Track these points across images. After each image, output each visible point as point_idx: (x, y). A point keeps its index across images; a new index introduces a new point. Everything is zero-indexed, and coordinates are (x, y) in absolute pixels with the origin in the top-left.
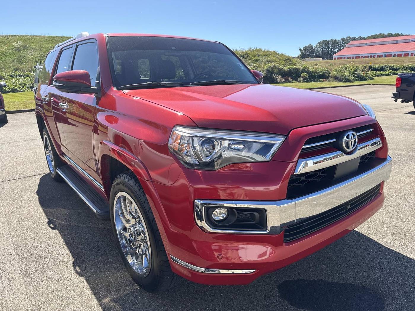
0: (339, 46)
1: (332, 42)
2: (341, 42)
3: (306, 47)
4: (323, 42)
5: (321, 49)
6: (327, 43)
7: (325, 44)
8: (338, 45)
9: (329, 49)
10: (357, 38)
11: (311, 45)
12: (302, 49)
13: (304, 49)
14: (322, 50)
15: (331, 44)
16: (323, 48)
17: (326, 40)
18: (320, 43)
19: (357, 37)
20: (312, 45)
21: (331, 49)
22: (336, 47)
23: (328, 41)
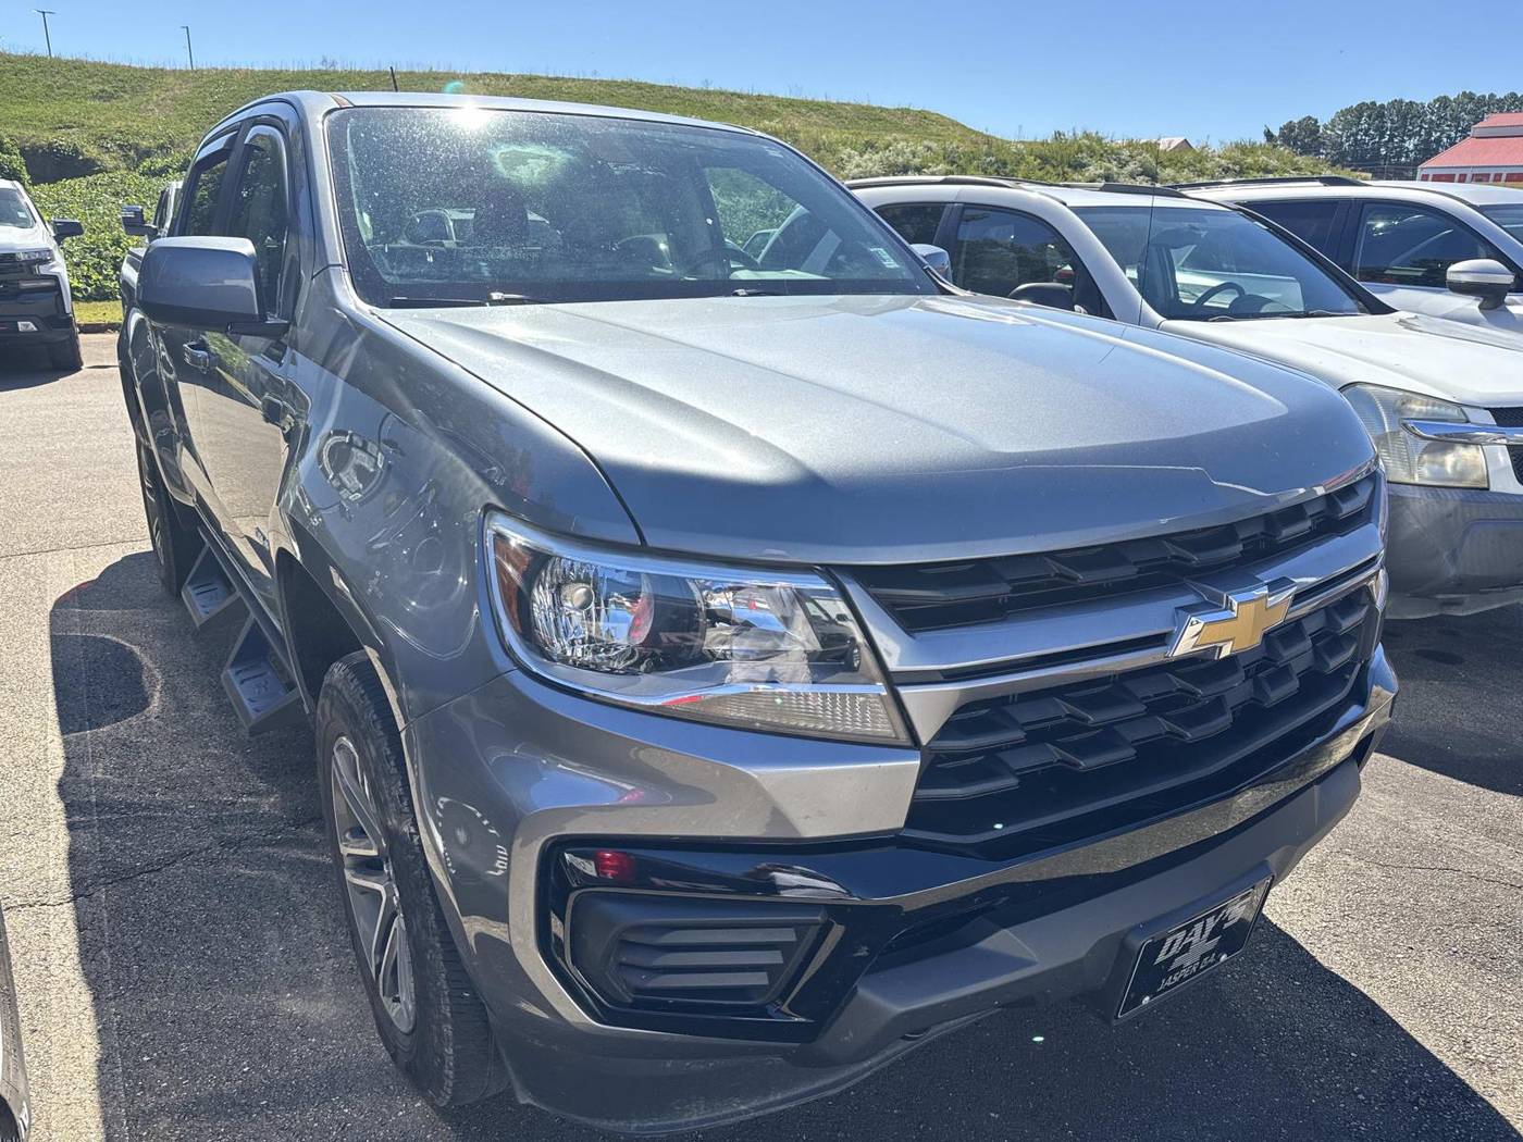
0: (1421, 127)
1: (1399, 112)
2: (1432, 114)
3: (1290, 127)
4: (1361, 108)
5: (1352, 135)
6: (1375, 112)
7: (1369, 117)
8: (1419, 121)
9: (1382, 137)
10: (1500, 100)
11: (1310, 118)
12: (1276, 133)
13: (1282, 134)
14: (1356, 140)
15: (1391, 120)
16: (1357, 134)
17: (1374, 103)
18: (1349, 111)
19: (1500, 95)
20: (1316, 121)
21: (1392, 137)
22: (1409, 131)
23: (1382, 106)
